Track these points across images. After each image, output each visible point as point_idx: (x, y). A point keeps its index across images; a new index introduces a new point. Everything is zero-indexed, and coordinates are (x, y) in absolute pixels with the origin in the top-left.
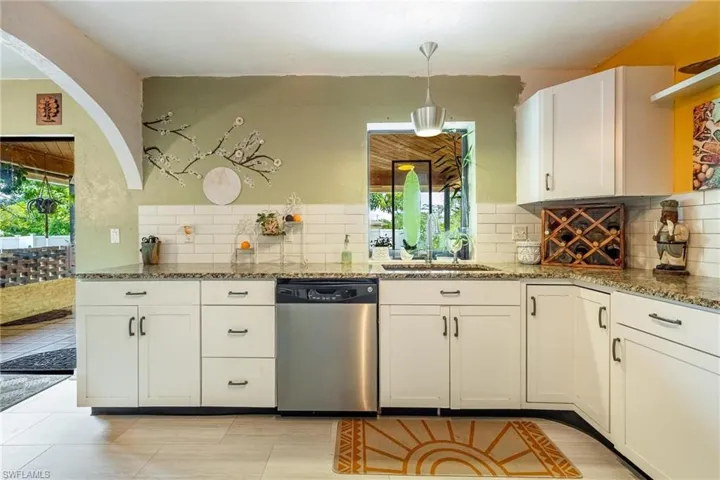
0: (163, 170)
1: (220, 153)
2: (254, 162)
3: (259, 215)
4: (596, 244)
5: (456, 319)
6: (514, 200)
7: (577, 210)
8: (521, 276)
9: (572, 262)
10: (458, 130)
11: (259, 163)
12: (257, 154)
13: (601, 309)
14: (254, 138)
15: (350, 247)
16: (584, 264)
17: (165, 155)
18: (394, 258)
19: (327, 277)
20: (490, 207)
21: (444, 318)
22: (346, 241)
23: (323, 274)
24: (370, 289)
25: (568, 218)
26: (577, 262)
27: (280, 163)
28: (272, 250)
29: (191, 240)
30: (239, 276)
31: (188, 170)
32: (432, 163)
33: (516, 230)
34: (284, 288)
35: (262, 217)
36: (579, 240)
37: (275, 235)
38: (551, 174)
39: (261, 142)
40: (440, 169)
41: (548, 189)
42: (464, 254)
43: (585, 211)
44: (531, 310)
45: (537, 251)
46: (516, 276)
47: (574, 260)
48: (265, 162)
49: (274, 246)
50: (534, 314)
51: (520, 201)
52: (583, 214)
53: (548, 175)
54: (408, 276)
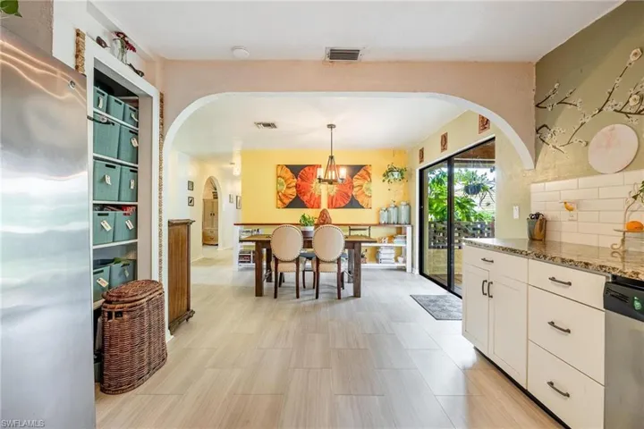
0: (551, 145)
1: (608, 109)
17: (552, 130)
29: (575, 218)
30: (559, 261)
31: (573, 140)
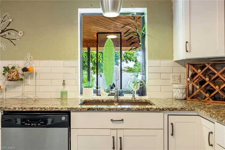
2: (6, 33)
3: (4, 67)
4: (217, 87)
5: (120, 138)
6: (172, 58)
7: (207, 65)
8: (163, 110)
9: (204, 99)
10: (137, 13)
11: (9, 34)
12: (8, 28)
13: (210, 133)
14: (6, 18)
15: (67, 88)
16: (211, 100)
18: (97, 95)
19: (35, 110)
20: (156, 62)
21: (113, 137)
22: (64, 84)
23: (32, 108)
24: (63, 118)
25: (202, 70)
26: (207, 99)
27: (22, 34)
28: (16, 90)
32: (122, 34)
33: (173, 77)
34: (8, 117)
35: (6, 69)
36: (208, 85)
37: (14, 80)
38: (189, 41)
39: (11, 20)
40: (127, 38)
41: (187, 51)
42: (142, 92)
43: (211, 66)
44: (170, 132)
45: (184, 91)
46: (160, 110)
47: (206, 97)
48: (13, 33)
49: (18, 87)
50: (172, 135)
51: (176, 59)
52: (210, 67)
53: (187, 42)
54: (89, 109)
